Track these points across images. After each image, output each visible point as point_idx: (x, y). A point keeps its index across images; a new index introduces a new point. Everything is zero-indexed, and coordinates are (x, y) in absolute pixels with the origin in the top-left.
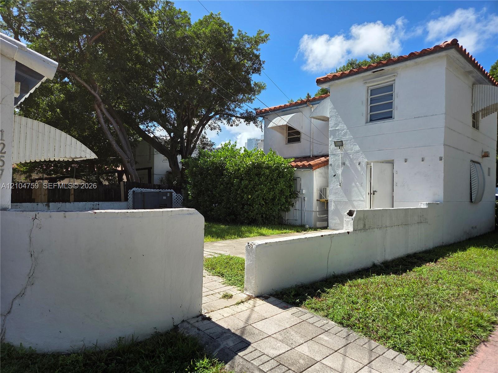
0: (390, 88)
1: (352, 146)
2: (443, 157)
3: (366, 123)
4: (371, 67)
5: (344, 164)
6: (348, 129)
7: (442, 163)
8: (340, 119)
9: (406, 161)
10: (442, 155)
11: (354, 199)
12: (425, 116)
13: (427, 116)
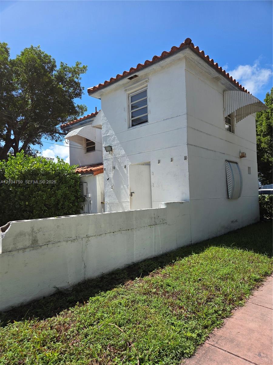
0: (144, 93)
1: (119, 150)
2: (187, 157)
3: (128, 128)
4: (126, 73)
5: (114, 168)
6: (116, 134)
7: (186, 162)
8: (109, 126)
9: (159, 162)
10: (187, 155)
11: (123, 200)
12: (171, 118)
13: (173, 118)
